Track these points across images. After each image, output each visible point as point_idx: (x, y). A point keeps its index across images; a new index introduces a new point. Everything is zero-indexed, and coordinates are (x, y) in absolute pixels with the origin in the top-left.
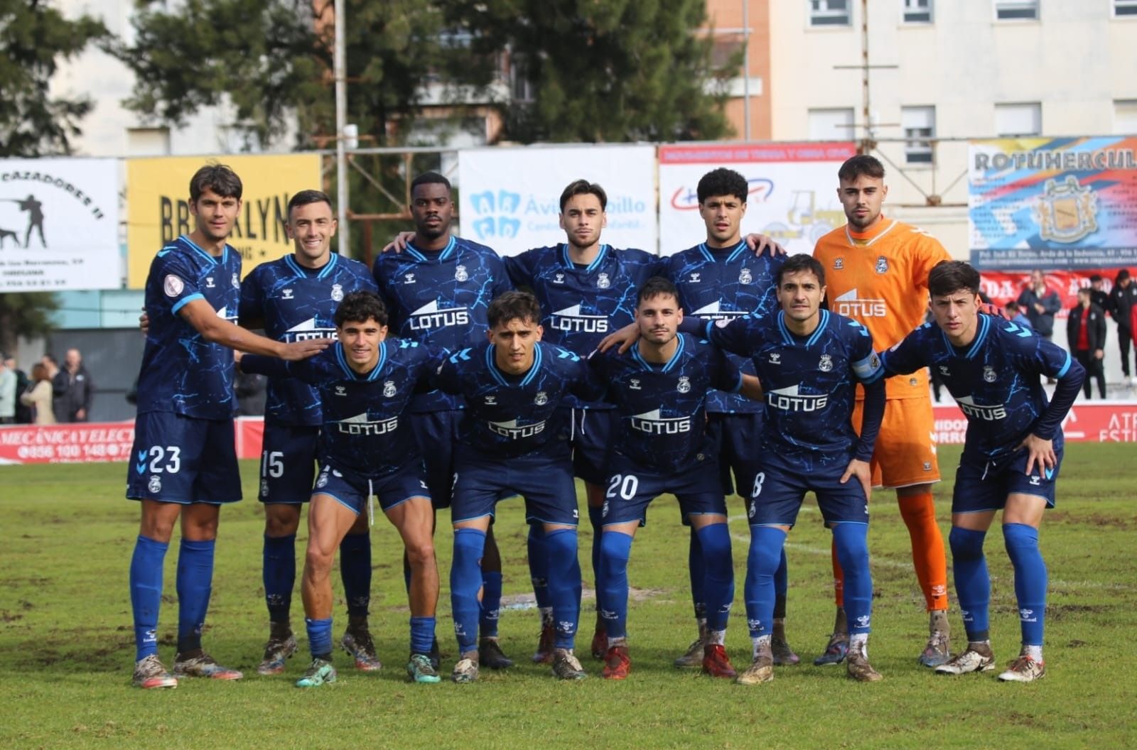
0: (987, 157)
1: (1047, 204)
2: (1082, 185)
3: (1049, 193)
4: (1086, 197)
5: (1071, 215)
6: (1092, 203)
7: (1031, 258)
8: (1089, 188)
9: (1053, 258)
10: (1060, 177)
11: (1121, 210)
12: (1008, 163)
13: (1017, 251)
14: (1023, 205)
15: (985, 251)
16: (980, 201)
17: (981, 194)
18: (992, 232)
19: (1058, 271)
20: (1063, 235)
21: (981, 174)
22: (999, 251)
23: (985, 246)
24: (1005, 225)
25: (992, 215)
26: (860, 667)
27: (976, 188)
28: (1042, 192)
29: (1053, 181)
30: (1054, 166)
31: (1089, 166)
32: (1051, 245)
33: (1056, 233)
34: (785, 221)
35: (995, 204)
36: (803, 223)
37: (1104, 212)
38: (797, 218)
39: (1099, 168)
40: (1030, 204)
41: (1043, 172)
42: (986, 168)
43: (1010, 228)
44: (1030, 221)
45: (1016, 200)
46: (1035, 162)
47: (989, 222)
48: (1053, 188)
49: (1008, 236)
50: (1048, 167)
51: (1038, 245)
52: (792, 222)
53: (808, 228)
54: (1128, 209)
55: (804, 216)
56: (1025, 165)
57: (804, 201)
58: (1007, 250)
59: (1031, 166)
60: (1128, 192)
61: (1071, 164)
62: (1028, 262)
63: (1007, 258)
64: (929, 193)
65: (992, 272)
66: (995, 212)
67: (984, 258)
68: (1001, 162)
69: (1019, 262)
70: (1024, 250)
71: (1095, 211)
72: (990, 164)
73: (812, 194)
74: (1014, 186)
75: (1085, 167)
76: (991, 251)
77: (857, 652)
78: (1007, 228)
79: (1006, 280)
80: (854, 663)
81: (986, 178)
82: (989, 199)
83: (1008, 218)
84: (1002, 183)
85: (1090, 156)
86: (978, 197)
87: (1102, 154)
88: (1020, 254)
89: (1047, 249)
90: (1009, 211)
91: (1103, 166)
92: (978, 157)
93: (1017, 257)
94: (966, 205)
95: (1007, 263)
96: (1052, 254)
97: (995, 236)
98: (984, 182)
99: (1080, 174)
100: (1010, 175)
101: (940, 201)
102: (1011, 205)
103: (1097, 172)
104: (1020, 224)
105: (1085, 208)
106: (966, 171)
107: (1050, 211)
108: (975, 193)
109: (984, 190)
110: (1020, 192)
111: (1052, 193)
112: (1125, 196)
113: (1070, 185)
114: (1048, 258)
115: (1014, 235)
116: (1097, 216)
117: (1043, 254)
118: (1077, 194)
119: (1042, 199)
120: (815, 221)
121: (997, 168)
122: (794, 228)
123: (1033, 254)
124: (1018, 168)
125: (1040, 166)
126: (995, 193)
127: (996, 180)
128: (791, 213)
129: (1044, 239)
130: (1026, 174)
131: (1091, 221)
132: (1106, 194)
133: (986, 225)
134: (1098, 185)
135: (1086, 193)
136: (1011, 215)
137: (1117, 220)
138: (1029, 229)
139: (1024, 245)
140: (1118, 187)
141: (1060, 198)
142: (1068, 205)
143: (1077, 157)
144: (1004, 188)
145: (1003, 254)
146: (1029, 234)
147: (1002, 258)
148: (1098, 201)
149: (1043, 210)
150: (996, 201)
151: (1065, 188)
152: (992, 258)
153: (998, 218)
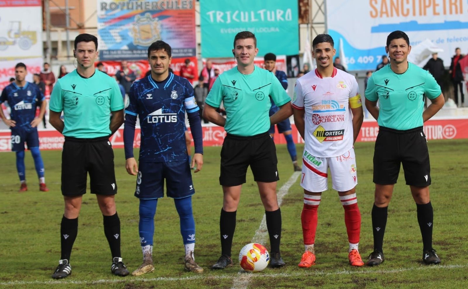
0: (106, 4)
1: (136, 27)
2: (154, 18)
3: (137, 22)
4: (156, 24)
5: (148, 32)
6: (159, 27)
7: (130, 54)
8: (157, 19)
9: (140, 54)
10: (143, 14)
11: (172, 30)
12: (117, 7)
13: (122, 50)
14: (124, 28)
15: (106, 51)
16: (103, 26)
17: (104, 22)
18: (109, 41)
19: (142, 61)
20: (144, 42)
21: (103, 12)
22: (113, 51)
23: (106, 48)
24: (115, 38)
25: (109, 33)
26: (193, 265)
27: (101, 19)
28: (134, 21)
29: (139, 16)
30: (139, 8)
31: (156, 8)
32: (139, 48)
33: (141, 41)
34: (6, 36)
35: (111, 27)
36: (16, 37)
37: (165, 31)
38: (12, 35)
39: (161, 9)
40: (128, 27)
41: (134, 11)
42: (106, 9)
43: (119, 39)
44: (128, 36)
45: (121, 25)
46: (130, 6)
47: (108, 36)
48: (139, 19)
49: (117, 43)
50: (137, 8)
51: (132, 48)
52: (10, 37)
53: (18, 40)
54: (177, 30)
55: (16, 34)
56: (125, 8)
57: (16, 26)
58: (117, 50)
59: (128, 8)
60: (175, 21)
61: (148, 7)
62: (127, 56)
63: (117, 54)
64: (78, 23)
65: (109, 61)
66: (111, 31)
67: (106, 54)
68: (113, 6)
69: (123, 56)
70: (126, 50)
71: (160, 31)
72: (108, 7)
73: (20, 23)
74: (120, 18)
75: (155, 9)
76: (109, 51)
77: (190, 257)
78: (116, 40)
79: (117, 65)
80: (189, 262)
81: (106, 15)
82: (107, 25)
83: (117, 34)
84: (113, 17)
85: (157, 3)
86: (103, 24)
87: (163, 2)
88: (124, 52)
89: (137, 50)
90: (118, 31)
91: (163, 8)
92: (102, 4)
93: (122, 54)
94: (96, 28)
95: (117, 56)
96: (139, 52)
97: (110, 43)
98: (105, 17)
99: (152, 12)
100: (118, 13)
101: (83, 26)
102: (118, 28)
103: (160, 11)
104: (124, 37)
105: (155, 29)
106: (96, 12)
107: (138, 31)
108: (100, 22)
109: (105, 20)
110: (123, 21)
111: (138, 22)
112: (174, 23)
113: (148, 18)
114: (138, 54)
115: (120, 43)
116: (161, 33)
117: (135, 52)
118: (151, 22)
119: (134, 24)
120: (22, 36)
121: (112, 9)
122: (11, 40)
123: (130, 52)
124: (122, 9)
125: (132, 8)
126: (110, 22)
127: (111, 15)
128: (10, 32)
129: (135, 44)
130: (126, 12)
131: (158, 35)
132: (165, 22)
133: (106, 38)
134: (161, 18)
135: (155, 22)
136: (118, 33)
137: (171, 35)
138: (127, 39)
139: (125, 47)
140: (171, 19)
141: (143, 24)
142: (147, 28)
143: (150, 4)
144: (115, 19)
145: (115, 52)
146: (128, 42)
147: (114, 54)
148: (162, 26)
149: (134, 30)
150: (111, 26)
151: (145, 19)
152: (110, 54)
153: (113, 34)
